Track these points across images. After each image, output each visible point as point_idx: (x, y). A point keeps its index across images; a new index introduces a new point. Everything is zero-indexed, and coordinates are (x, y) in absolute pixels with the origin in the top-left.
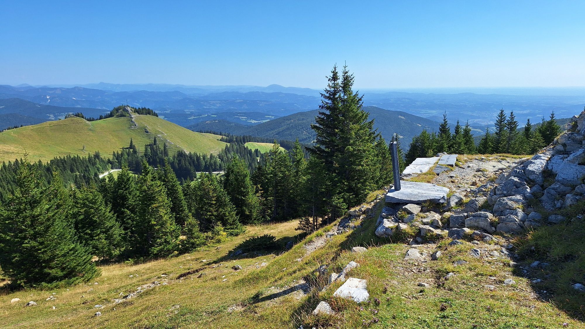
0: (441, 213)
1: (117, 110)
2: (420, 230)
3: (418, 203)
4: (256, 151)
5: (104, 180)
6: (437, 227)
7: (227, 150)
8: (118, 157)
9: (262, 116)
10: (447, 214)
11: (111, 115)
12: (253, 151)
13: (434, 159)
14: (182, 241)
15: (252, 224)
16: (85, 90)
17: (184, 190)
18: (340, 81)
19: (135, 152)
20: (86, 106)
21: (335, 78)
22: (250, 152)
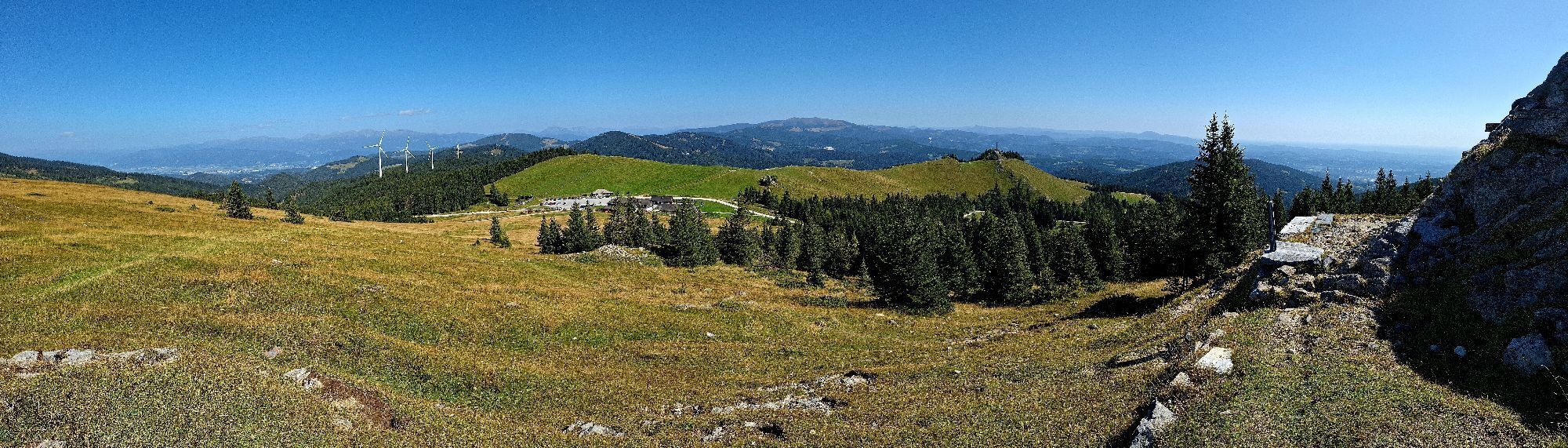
0: (1315, 275)
1: (987, 153)
2: (1293, 292)
3: (1293, 264)
4: (1124, 201)
5: (967, 219)
6: (1310, 290)
7: (1092, 199)
8: (983, 199)
9: (1133, 164)
10: (1321, 276)
11: (981, 158)
12: (1120, 200)
13: (1311, 219)
14: (1036, 292)
15: (1114, 281)
16: (962, 133)
17: (1042, 239)
18: (1219, 133)
19: (998, 194)
20: (960, 147)
21: (1214, 128)
22: (1117, 202)
